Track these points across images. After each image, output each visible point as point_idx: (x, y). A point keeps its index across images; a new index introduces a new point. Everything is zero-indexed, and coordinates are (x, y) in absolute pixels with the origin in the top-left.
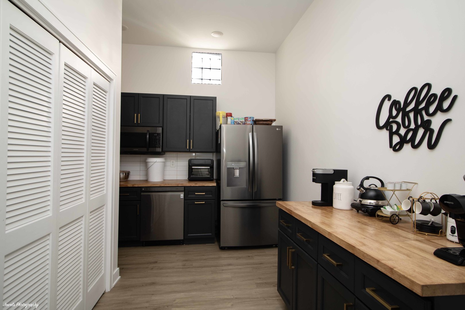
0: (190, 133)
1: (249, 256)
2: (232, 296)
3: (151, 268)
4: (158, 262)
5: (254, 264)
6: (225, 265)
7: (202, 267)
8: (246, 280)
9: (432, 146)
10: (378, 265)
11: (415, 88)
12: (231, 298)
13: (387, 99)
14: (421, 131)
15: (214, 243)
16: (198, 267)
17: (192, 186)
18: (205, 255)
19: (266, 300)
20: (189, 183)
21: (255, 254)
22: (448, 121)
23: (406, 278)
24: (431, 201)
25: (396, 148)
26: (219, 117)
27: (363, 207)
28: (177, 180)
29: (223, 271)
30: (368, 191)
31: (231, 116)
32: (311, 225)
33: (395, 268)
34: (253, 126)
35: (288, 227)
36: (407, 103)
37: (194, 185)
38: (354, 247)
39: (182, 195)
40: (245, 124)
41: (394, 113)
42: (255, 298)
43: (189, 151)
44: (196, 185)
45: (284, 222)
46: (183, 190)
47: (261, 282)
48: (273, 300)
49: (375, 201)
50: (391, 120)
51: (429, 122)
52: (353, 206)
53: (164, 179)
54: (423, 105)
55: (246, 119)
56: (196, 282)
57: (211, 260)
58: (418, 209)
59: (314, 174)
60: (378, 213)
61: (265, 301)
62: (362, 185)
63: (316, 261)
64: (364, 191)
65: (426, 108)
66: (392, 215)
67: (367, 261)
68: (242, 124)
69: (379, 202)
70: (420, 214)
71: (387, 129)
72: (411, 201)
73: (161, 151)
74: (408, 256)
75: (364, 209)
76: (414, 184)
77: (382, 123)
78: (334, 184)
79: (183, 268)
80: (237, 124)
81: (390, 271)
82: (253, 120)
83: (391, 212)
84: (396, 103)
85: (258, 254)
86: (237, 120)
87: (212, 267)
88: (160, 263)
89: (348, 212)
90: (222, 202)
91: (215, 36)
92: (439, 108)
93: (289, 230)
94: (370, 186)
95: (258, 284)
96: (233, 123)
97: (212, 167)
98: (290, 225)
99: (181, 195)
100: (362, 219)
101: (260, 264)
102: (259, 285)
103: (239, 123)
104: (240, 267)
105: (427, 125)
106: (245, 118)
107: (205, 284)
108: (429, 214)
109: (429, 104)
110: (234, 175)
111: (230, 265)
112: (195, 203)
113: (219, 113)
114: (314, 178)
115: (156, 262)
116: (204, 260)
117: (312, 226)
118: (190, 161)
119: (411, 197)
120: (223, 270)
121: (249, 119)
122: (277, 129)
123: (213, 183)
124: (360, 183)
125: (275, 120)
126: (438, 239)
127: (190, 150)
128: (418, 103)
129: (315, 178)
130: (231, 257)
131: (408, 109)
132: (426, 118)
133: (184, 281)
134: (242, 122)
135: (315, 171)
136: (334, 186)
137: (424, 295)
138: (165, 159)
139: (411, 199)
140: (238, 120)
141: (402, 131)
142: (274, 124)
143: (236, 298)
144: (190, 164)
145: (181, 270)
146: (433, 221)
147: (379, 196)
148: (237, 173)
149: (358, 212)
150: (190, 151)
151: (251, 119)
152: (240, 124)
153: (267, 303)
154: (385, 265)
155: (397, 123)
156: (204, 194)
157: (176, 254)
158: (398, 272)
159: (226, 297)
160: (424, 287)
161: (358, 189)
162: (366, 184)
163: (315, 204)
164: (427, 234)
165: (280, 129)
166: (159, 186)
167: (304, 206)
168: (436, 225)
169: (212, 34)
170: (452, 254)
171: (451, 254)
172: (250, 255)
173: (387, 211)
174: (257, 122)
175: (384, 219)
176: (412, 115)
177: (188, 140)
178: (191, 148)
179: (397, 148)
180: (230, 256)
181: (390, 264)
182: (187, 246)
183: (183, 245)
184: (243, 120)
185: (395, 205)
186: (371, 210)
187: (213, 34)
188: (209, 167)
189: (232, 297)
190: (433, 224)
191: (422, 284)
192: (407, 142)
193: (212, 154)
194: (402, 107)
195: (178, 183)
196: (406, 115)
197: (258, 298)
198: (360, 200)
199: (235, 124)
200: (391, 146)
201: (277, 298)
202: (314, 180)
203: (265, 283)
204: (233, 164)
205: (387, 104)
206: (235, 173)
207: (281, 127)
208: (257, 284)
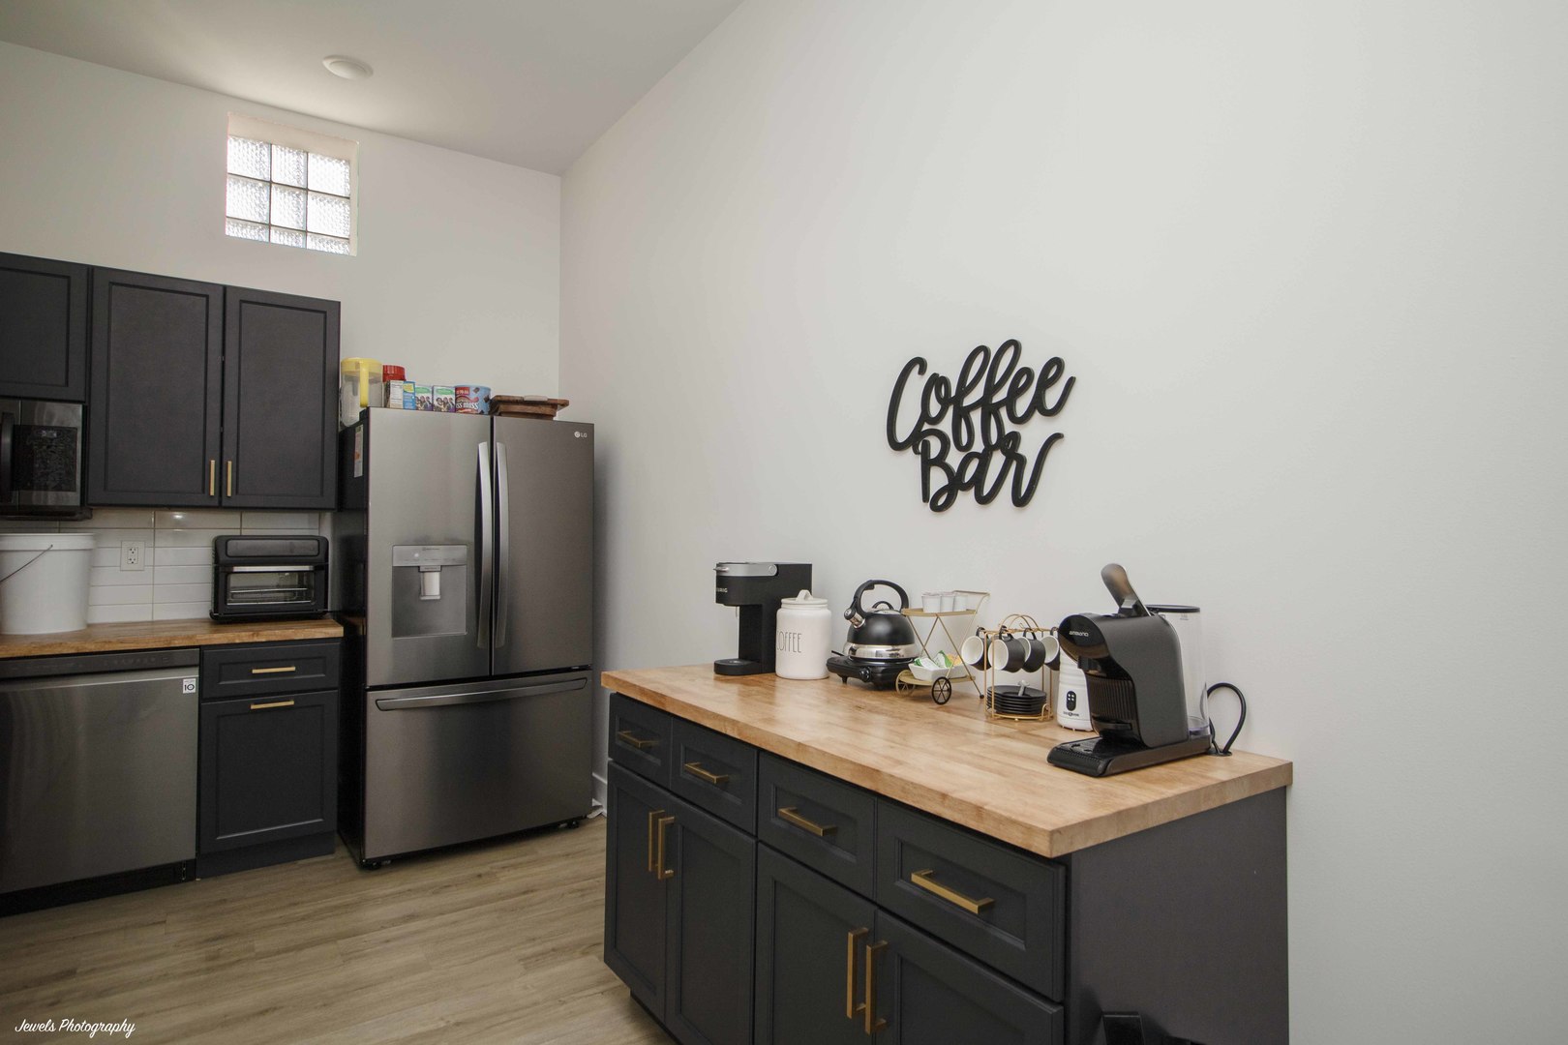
0: (222, 434)
1: (480, 876)
2: (442, 1019)
3: (50, 1001)
4: (78, 971)
5: (502, 897)
6: (394, 923)
7: (299, 948)
8: (485, 957)
9: (1020, 500)
10: (944, 807)
11: (983, 349)
12: (438, 1030)
13: (917, 368)
14: (998, 460)
15: (332, 852)
16: (278, 952)
17: (237, 641)
18: (303, 903)
19: (564, 1002)
20: (216, 632)
21: (499, 864)
22: (1057, 437)
23: (1014, 822)
24: (1024, 635)
25: (939, 503)
26: (354, 380)
27: (864, 667)
28: (153, 623)
29: (389, 945)
30: (871, 620)
31: (402, 378)
32: (739, 730)
33: (986, 804)
34: (492, 419)
35: (648, 750)
36: (964, 389)
37: (246, 640)
38: (878, 771)
39: (190, 682)
40: (456, 410)
41: (935, 408)
42: (527, 1007)
43: (216, 503)
44: (256, 639)
45: (635, 737)
46: (197, 661)
47: (539, 949)
48: (586, 996)
49: (890, 647)
50: (926, 427)
51: (1015, 437)
52: (833, 666)
53: (90, 622)
54: (1001, 395)
55: (462, 392)
56: (282, 1007)
57: (330, 914)
58: (999, 657)
59: (722, 580)
60: (903, 677)
61: (562, 1008)
62: (856, 606)
63: (748, 834)
64: (863, 622)
65: (1010, 402)
66: (937, 681)
67: (914, 802)
68: (444, 409)
69: (898, 650)
70: (1005, 669)
71: (916, 452)
72: (983, 639)
73: (78, 503)
74: (1000, 773)
75: (866, 673)
76: (982, 596)
77: (903, 434)
78: (779, 605)
79: (209, 970)
80: (426, 408)
81: (975, 813)
82: (487, 399)
83: (935, 672)
84: (937, 382)
85: (512, 861)
86: (425, 395)
87: (339, 939)
88: (93, 970)
89: (820, 684)
90: (372, 696)
91: (339, 75)
92: (1037, 404)
93: (651, 758)
94: (875, 606)
95: (528, 958)
96: (411, 406)
97: (321, 567)
98: (653, 743)
99: (186, 682)
100: (865, 700)
101: (525, 893)
102: (531, 962)
103: (433, 405)
104: (453, 917)
105: (1009, 444)
106: (457, 389)
107: (325, 1005)
108: (1022, 669)
109: (1016, 392)
110: (420, 591)
111: (412, 917)
112: (253, 707)
113: (357, 365)
114: (721, 590)
115: (70, 973)
116: (303, 919)
117: (739, 734)
118: (220, 545)
119: (983, 629)
120: (388, 941)
121: (473, 395)
122: (577, 435)
123: (326, 626)
124: (852, 600)
125: (565, 404)
126: (1040, 728)
127: (220, 502)
128: (991, 389)
129: (725, 590)
130: (409, 890)
131: (968, 401)
132: (1009, 427)
133: (226, 1016)
134: (445, 404)
135: (727, 569)
136: (780, 612)
137: (1055, 855)
138: (95, 538)
139: (982, 634)
140: (430, 395)
141: (954, 458)
142: (560, 415)
143: (457, 1024)
144: (223, 558)
145: (202, 977)
146: (1026, 685)
147: (900, 634)
148: (433, 586)
149: (845, 681)
150: (224, 504)
151: (481, 395)
152: (440, 410)
153: (571, 1012)
154: (962, 802)
155: (941, 435)
156: (293, 669)
157: (165, 922)
158: (995, 813)
159: (420, 1029)
160: (1054, 834)
161: (848, 618)
162: (868, 603)
163: (722, 669)
164: (1017, 718)
165: (585, 435)
166: (73, 651)
167: (694, 680)
168: (1032, 695)
169: (327, 64)
170: (1084, 755)
171: (1082, 754)
172: (482, 870)
173: (924, 671)
174: (502, 407)
175: (915, 693)
176: (976, 417)
177: (213, 462)
178: (229, 494)
179: (941, 501)
180: (407, 887)
181: (972, 796)
182: (211, 882)
183: (191, 883)
184: (448, 397)
185: (941, 652)
186: (883, 672)
187: (330, 61)
188: (306, 568)
189: (442, 1024)
190: (1027, 693)
191: (1050, 828)
192: (966, 487)
193: (316, 516)
194: (953, 394)
195: (171, 634)
196: (961, 414)
197: (535, 1004)
198: (851, 649)
199: (417, 409)
200: (925, 498)
201: (602, 988)
202: (721, 598)
203: (554, 950)
204: (417, 555)
205: (916, 384)
206: (427, 588)
207: (589, 428)
208: (524, 959)
